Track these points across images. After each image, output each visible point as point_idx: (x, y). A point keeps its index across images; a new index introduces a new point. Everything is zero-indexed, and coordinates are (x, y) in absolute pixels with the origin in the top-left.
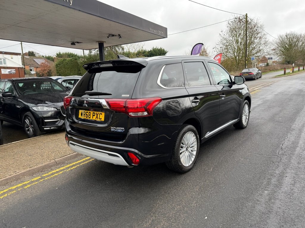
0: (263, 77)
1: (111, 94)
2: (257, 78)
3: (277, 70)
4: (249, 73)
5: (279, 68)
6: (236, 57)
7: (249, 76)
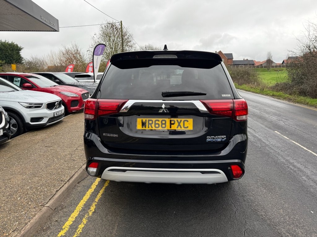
1: (205, 94)
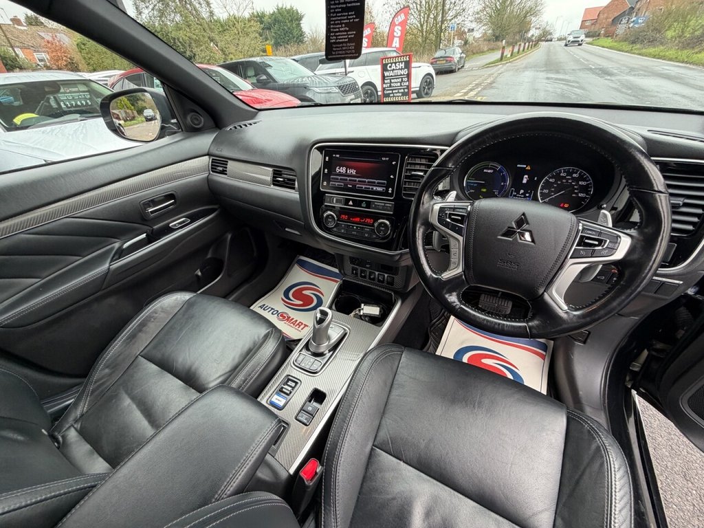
0: (467, 66)
2: (459, 69)
3: (483, 52)
4: (447, 59)
5: (485, 49)
6: (422, 26)
7: (446, 66)
